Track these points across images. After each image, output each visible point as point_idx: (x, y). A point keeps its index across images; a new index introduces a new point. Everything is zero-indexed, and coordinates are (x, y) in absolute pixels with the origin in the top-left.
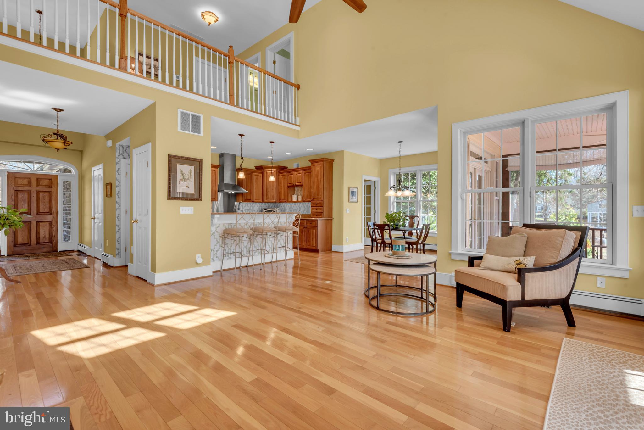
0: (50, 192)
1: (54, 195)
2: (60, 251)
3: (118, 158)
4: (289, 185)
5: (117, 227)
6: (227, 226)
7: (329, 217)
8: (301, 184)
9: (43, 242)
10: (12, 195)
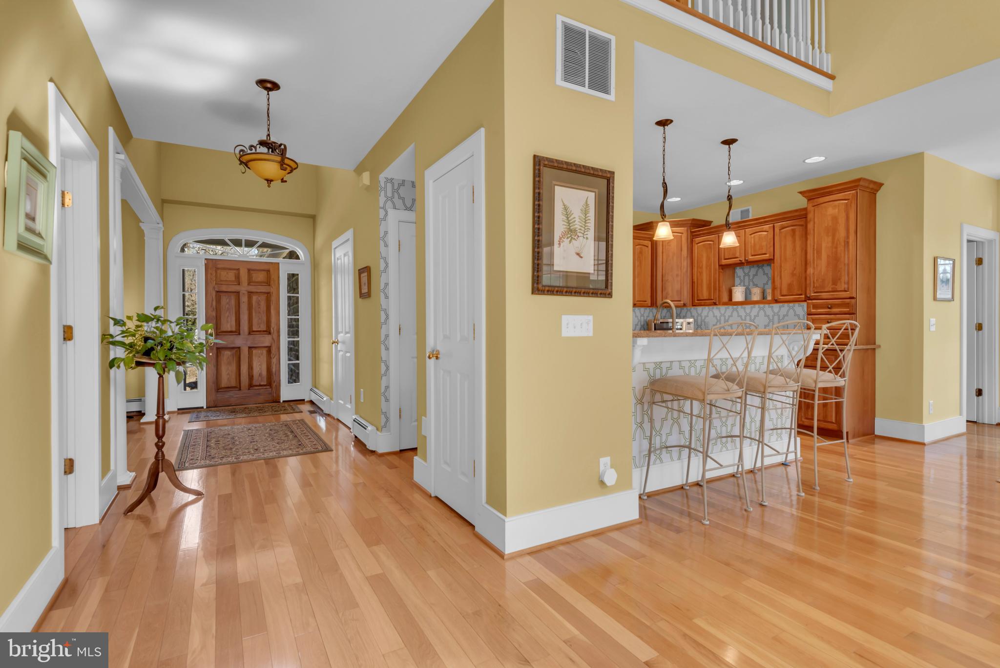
0: (268, 293)
1: (273, 298)
2: (284, 401)
3: (384, 208)
4: (724, 262)
5: (383, 365)
6: (651, 367)
7: (867, 344)
8: (767, 256)
9: (259, 384)
10: (213, 300)
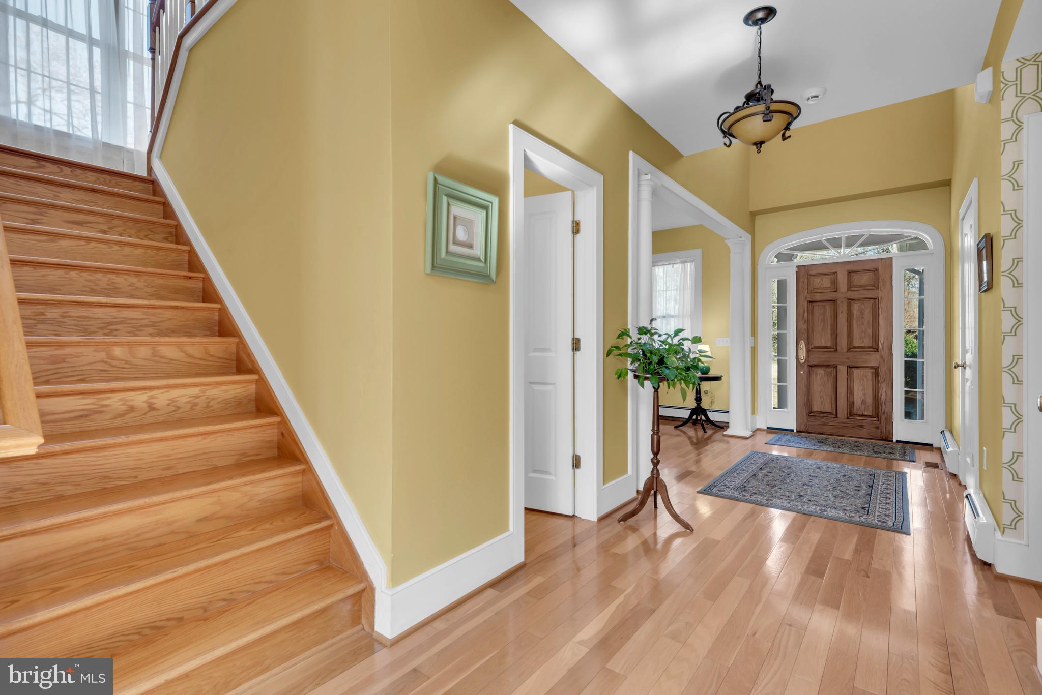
0: (875, 299)
1: (882, 305)
2: (898, 441)
5: (1006, 411)
9: (861, 414)
10: (804, 312)
